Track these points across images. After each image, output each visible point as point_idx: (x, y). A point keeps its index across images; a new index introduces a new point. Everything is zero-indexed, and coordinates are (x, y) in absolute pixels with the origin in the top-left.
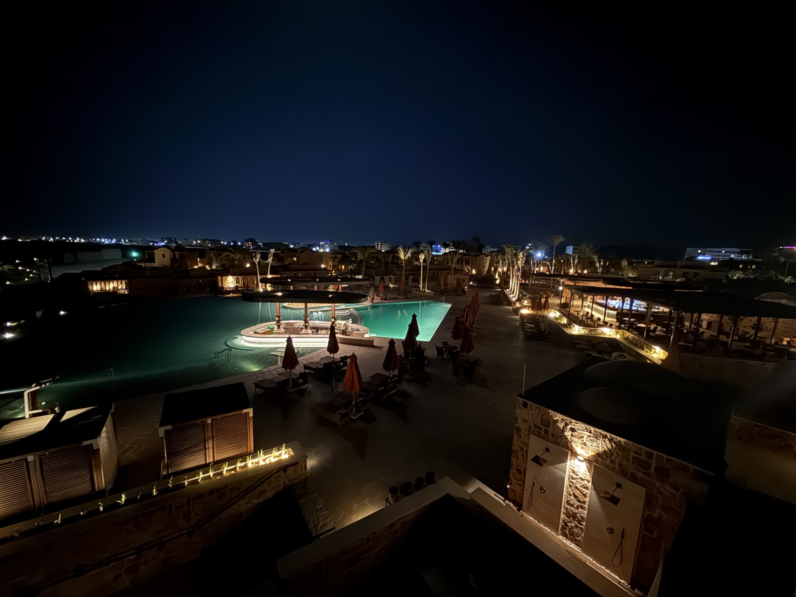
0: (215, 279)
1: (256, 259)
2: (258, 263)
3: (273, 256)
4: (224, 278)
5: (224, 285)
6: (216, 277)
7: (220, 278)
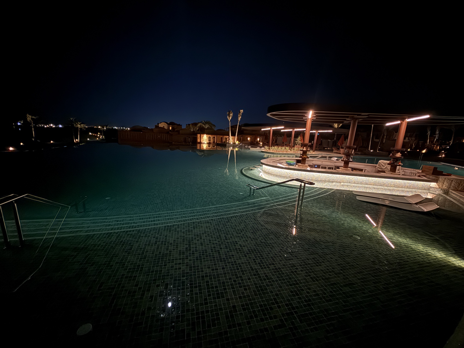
0: (196, 136)
1: (229, 117)
2: (230, 120)
3: (242, 116)
4: (202, 135)
5: (201, 141)
6: (197, 135)
7: (199, 135)
